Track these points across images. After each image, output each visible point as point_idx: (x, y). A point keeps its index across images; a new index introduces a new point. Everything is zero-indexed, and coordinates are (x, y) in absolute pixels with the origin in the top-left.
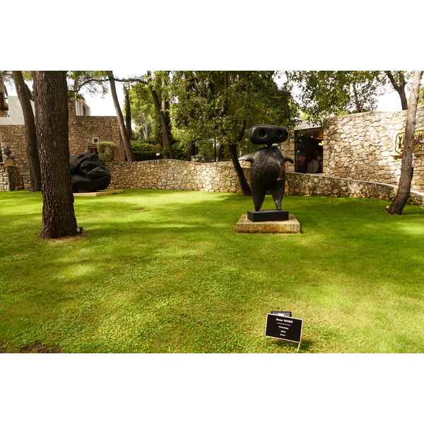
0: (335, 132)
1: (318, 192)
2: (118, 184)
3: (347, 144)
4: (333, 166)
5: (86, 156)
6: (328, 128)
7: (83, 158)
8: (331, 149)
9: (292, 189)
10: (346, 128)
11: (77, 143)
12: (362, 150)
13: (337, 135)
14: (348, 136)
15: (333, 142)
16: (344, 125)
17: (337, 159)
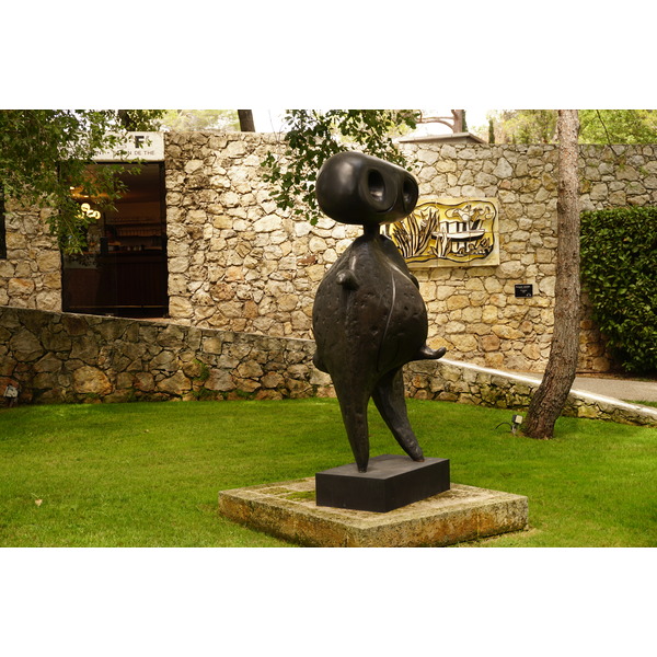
0: (204, 185)
1: (218, 387)
3: (241, 225)
4: (201, 294)
6: (181, 168)
8: (194, 235)
9: (125, 379)
10: (238, 173)
12: (287, 247)
13: (212, 194)
14: (247, 199)
15: (199, 215)
16: (229, 162)
17: (214, 272)
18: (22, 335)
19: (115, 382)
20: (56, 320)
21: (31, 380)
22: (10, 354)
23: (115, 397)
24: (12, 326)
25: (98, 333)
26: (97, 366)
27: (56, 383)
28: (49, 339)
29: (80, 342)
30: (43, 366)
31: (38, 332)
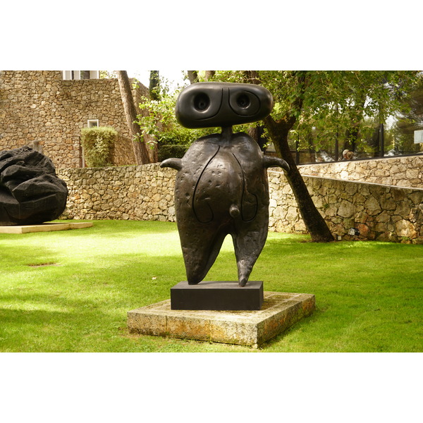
2: (100, 210)
5: (16, 157)
7: (9, 160)
11: (62, 131)
18: (371, 199)
19: (419, 231)
20: (387, 191)
21: (374, 227)
22: (365, 211)
23: (418, 241)
24: (365, 194)
25: (409, 199)
26: (409, 220)
27: (387, 229)
28: (384, 202)
29: (400, 204)
30: (380, 219)
31: (378, 198)
